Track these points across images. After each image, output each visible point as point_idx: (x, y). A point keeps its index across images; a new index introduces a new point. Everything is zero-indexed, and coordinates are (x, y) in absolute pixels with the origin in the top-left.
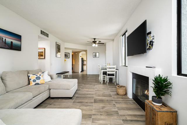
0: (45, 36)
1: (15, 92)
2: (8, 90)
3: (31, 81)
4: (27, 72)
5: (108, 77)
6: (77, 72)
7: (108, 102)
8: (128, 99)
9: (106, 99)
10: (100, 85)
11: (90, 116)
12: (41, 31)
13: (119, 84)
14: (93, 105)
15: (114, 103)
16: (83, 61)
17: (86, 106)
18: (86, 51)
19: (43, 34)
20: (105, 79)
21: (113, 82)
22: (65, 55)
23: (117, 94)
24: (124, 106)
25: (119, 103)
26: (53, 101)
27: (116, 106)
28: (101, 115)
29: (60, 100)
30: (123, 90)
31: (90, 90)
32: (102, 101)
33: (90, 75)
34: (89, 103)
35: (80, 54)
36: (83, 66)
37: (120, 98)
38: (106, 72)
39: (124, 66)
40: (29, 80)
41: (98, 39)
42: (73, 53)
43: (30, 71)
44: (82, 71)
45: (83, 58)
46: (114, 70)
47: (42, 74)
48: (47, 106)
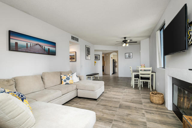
0: (76, 41)
1: (50, 89)
2: (46, 87)
3: (63, 81)
4: (60, 73)
5: (141, 80)
6: (107, 74)
7: (136, 110)
8: (165, 110)
9: (135, 106)
10: (130, 90)
11: (111, 122)
12: (72, 36)
13: (156, 89)
14: (117, 110)
15: (143, 111)
16: (114, 62)
17: (109, 110)
18: (117, 52)
19: (74, 39)
20: (137, 82)
21: (149, 87)
22: (95, 57)
23: (151, 102)
24: (157, 117)
25: (151, 113)
26: (79, 100)
27: (145, 116)
28: (123, 122)
29: (85, 100)
30: (158, 98)
31: (117, 94)
32: (128, 107)
33: (121, 77)
34: (113, 107)
35: (110, 55)
36: (115, 68)
37: (153, 107)
38: (139, 74)
39: (162, 68)
40: (61, 80)
41: (129, 37)
42: (104, 55)
43: (62, 72)
44: (114, 72)
45: (114, 59)
46: (150, 72)
47: (71, 75)
48: (73, 104)
